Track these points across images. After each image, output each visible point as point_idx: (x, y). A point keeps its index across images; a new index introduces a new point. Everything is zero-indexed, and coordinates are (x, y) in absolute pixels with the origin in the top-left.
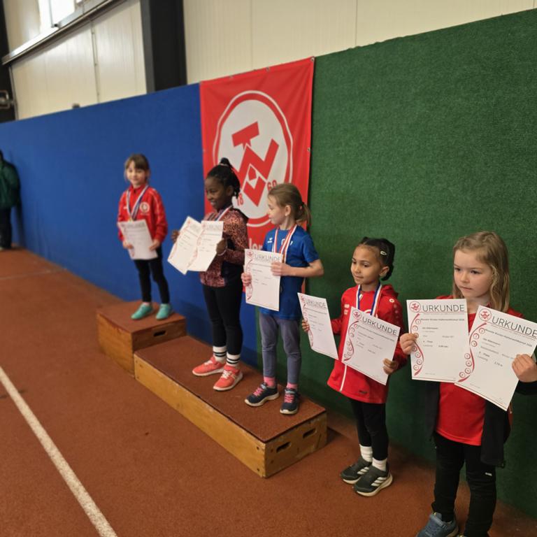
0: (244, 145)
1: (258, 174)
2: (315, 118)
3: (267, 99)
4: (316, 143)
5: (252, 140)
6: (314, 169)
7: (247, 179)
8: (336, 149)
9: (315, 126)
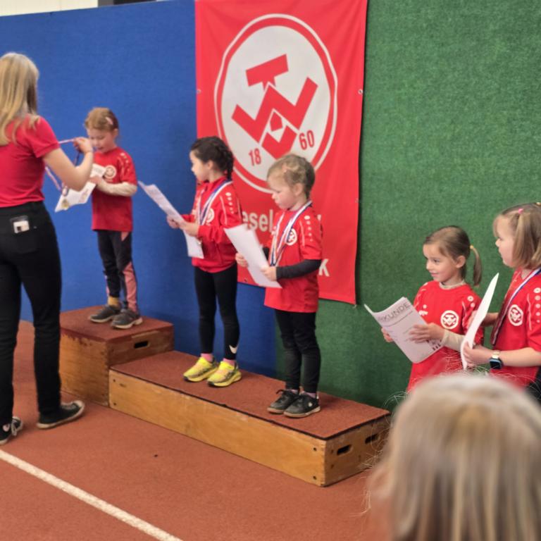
0: (265, 85)
1: (285, 122)
2: (369, 53)
4: (370, 83)
5: (278, 79)
6: (367, 116)
7: (268, 129)
8: (397, 92)
9: (368, 63)
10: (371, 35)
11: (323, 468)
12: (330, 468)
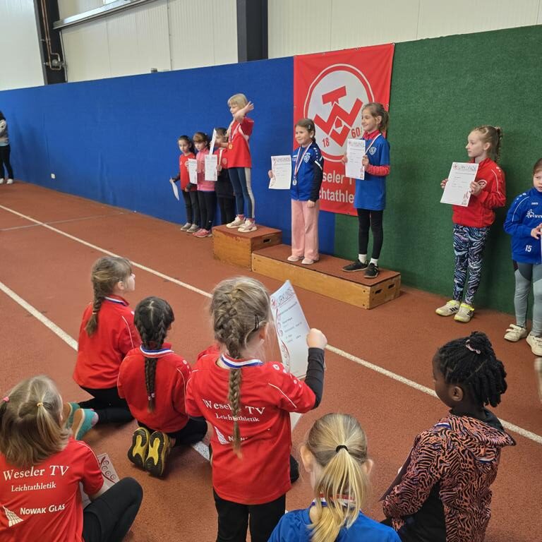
0: (332, 103)
1: (344, 123)
3: (353, 70)
5: (339, 99)
7: (334, 127)
8: (408, 105)
10: (394, 74)
11: (368, 300)
12: (372, 300)
